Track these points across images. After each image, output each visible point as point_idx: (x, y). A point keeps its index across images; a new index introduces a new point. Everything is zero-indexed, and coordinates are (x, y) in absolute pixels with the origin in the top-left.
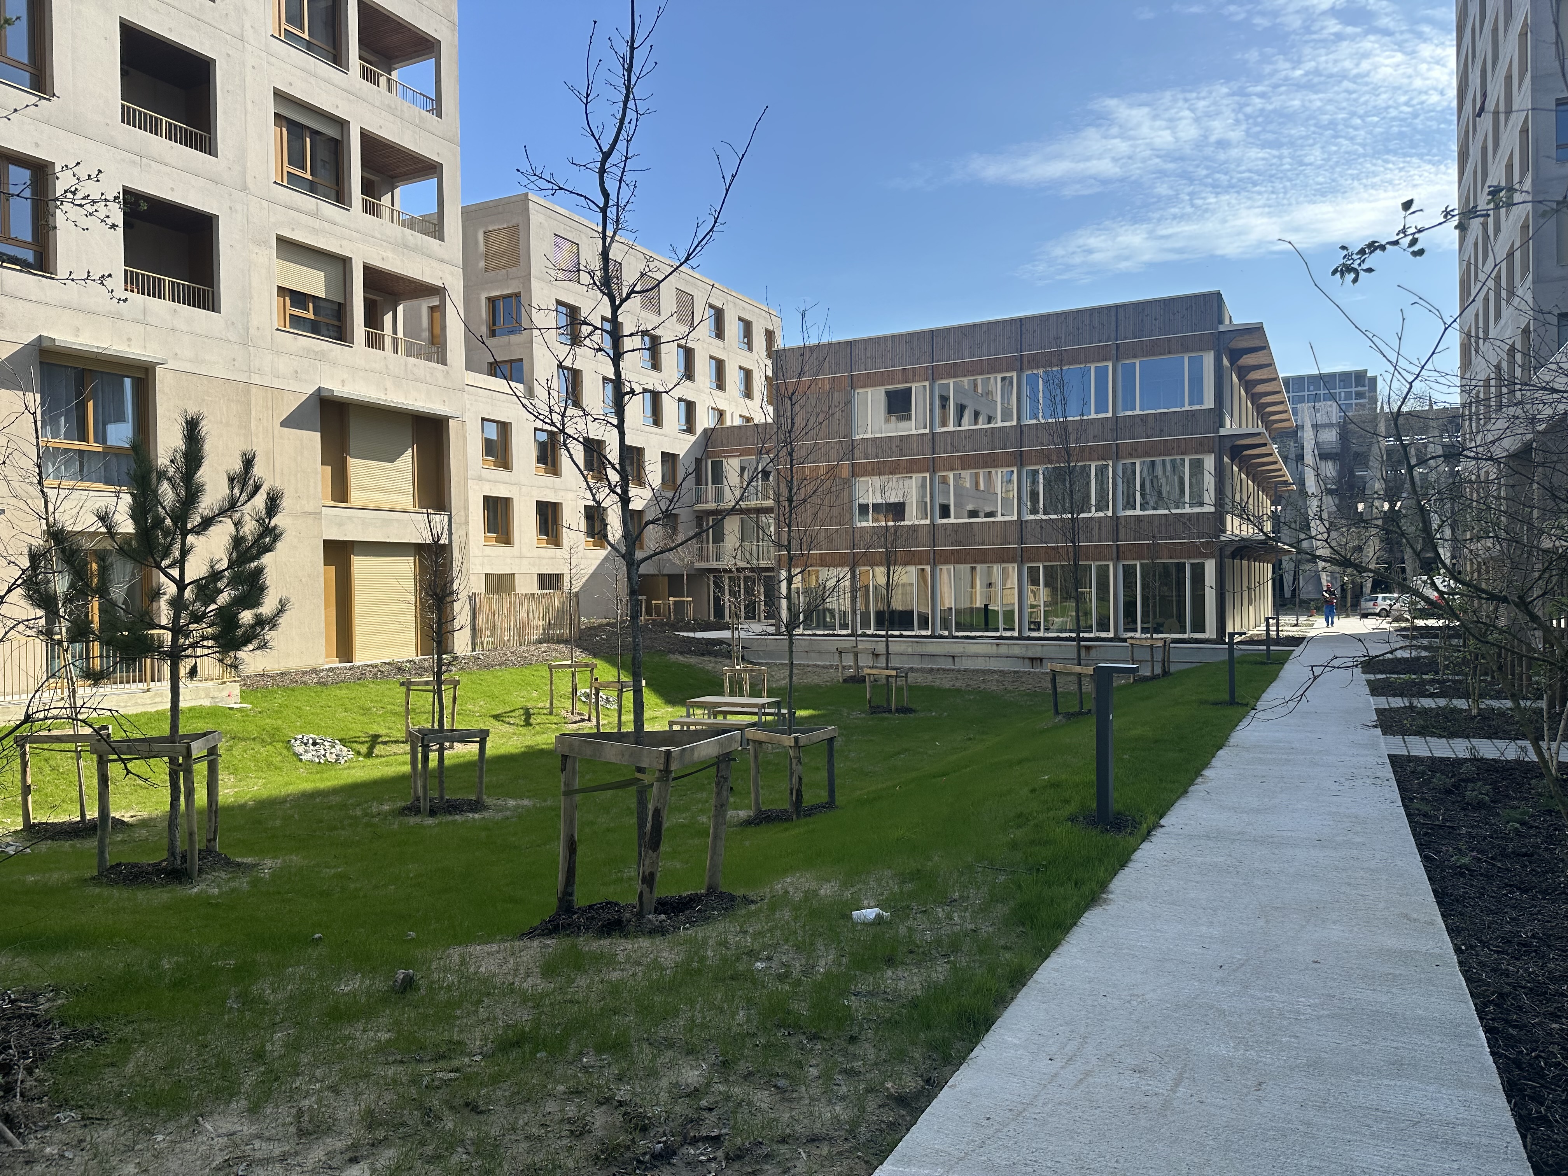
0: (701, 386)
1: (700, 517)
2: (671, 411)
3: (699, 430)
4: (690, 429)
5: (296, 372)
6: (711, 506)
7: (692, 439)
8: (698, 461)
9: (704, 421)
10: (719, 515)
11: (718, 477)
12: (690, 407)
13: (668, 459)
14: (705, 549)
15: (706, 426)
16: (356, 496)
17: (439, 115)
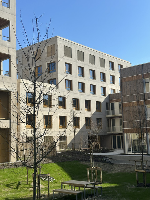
0: (108, 83)
1: (108, 119)
2: (98, 90)
3: (107, 95)
4: (105, 95)
6: (111, 115)
7: (105, 97)
8: (107, 104)
9: (108, 92)
10: (113, 118)
11: (113, 107)
12: (104, 89)
13: (98, 103)
14: (110, 128)
15: (109, 94)
17: (9, 7)
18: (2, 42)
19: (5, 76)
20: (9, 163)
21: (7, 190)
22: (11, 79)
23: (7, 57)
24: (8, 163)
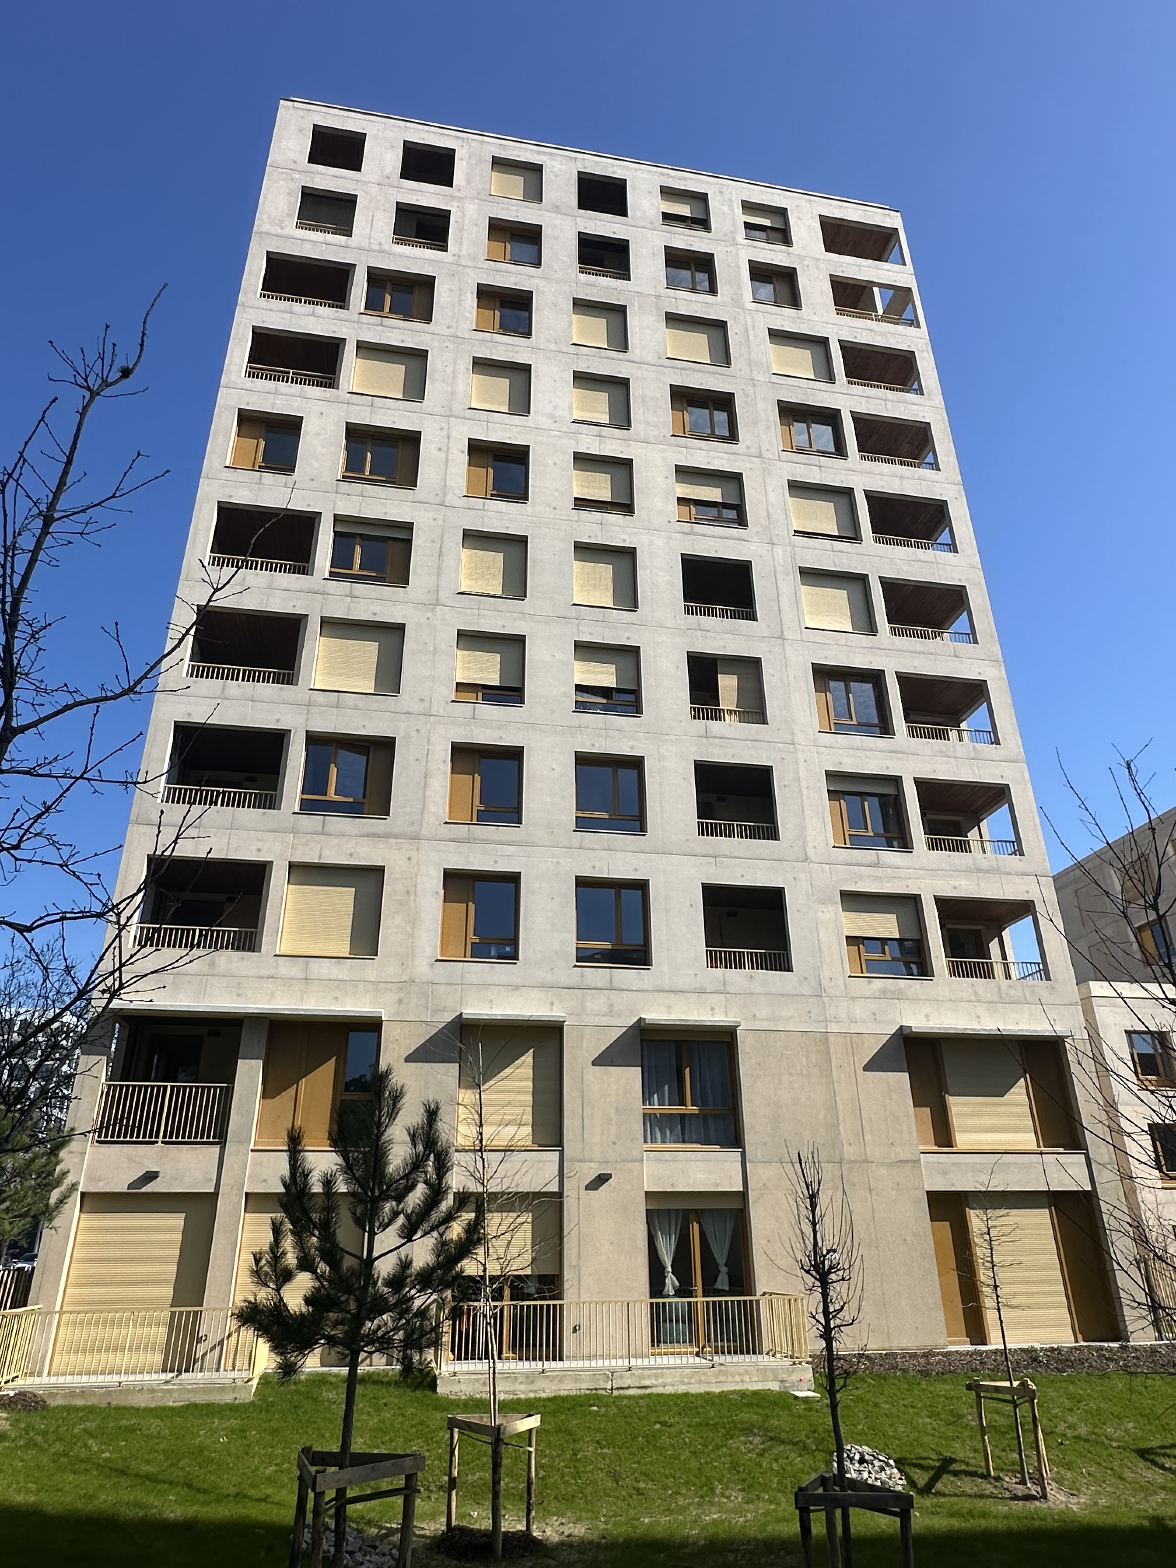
5: (874, 1014)
16: (962, 1140)
17: (997, 742)
18: (995, 863)
19: (1030, 981)
20: (1124, 1348)
21: (1149, 1474)
22: (1053, 988)
23: (1024, 908)
24: (1122, 1347)
